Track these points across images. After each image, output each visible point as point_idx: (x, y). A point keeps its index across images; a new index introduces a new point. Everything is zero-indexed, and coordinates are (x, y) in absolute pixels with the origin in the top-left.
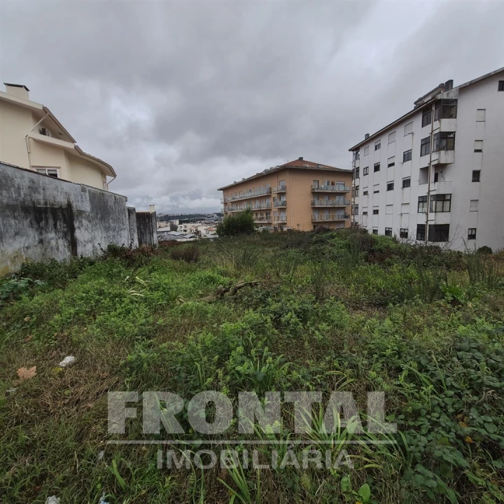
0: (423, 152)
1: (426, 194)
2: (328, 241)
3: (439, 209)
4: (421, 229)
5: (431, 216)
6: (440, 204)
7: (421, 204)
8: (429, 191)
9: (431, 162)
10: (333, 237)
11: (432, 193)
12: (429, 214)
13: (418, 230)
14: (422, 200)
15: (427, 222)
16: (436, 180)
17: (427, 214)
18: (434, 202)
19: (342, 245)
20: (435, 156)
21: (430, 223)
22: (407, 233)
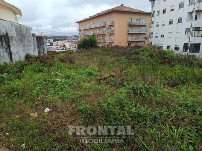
0: (190, 3)
1: (189, 27)
2: (140, 53)
3: (196, 35)
4: (186, 46)
5: (192, 39)
6: (197, 32)
7: (187, 32)
8: (192, 25)
9: (194, 9)
10: (143, 51)
11: (193, 27)
12: (191, 38)
13: (184, 46)
14: (188, 30)
15: (189, 42)
16: (196, 19)
17: (189, 38)
18: (194, 31)
19: (148, 55)
20: (197, 6)
21: (191, 43)
22: (178, 48)
